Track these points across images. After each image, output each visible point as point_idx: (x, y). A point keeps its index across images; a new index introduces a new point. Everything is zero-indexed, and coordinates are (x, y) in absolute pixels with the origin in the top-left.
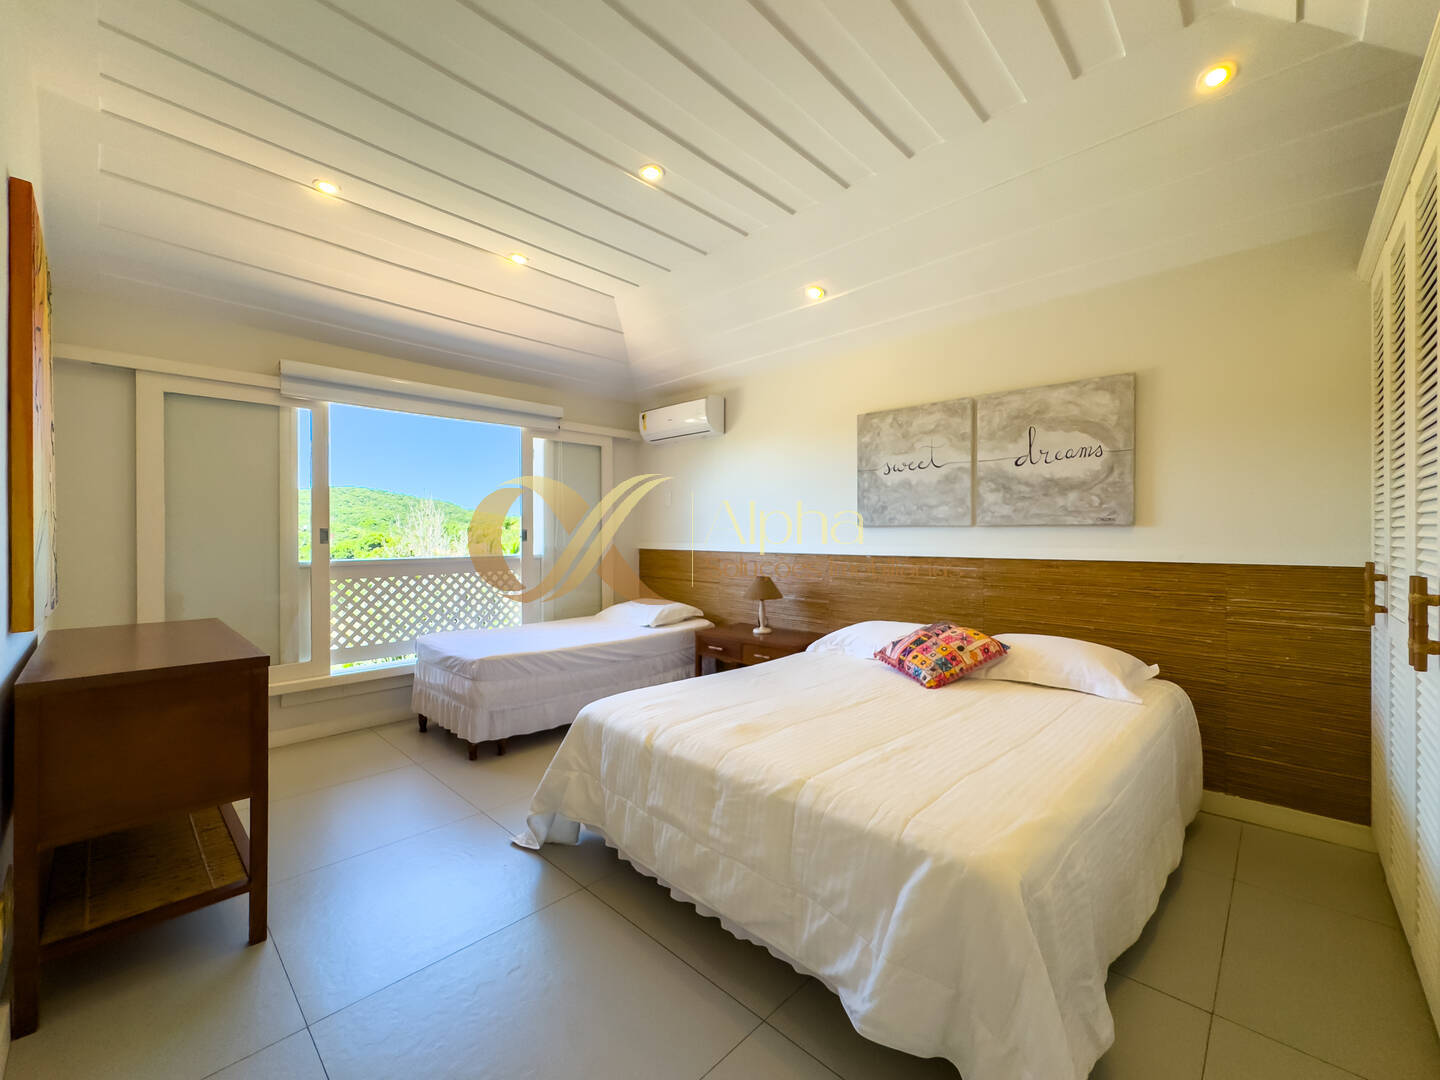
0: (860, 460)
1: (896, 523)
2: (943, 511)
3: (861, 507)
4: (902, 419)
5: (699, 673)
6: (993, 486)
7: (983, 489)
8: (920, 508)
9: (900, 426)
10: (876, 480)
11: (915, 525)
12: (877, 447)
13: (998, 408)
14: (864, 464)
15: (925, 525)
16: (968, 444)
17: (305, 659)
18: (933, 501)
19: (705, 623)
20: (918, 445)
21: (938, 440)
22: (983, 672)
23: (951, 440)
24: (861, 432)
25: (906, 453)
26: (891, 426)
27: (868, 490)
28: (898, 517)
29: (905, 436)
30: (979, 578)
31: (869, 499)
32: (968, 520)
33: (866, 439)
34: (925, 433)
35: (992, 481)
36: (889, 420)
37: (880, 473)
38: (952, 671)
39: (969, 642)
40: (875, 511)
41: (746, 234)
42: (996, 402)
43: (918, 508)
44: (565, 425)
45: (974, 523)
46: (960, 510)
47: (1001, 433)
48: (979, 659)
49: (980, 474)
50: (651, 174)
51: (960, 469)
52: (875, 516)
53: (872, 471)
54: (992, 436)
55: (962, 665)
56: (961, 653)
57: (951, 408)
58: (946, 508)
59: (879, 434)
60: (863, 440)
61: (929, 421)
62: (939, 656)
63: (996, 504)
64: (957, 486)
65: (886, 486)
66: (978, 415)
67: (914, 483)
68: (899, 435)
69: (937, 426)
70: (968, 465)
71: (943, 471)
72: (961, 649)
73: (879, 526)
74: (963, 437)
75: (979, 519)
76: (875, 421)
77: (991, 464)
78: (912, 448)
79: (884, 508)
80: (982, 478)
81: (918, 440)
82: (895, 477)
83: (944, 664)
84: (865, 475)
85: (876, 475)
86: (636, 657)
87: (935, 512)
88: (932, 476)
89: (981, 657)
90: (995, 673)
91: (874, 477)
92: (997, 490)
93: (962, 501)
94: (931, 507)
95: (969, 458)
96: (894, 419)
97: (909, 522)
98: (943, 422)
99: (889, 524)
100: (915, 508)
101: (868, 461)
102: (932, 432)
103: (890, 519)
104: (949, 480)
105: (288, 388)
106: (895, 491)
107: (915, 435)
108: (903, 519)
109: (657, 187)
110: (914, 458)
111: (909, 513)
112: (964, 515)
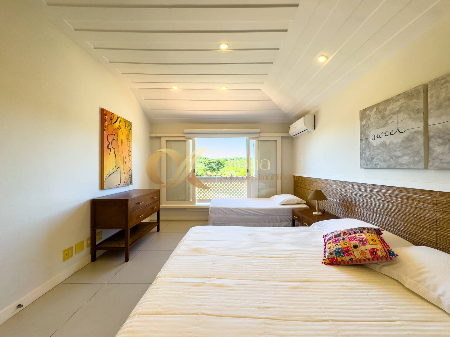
0: (361, 134)
1: (379, 167)
2: (405, 160)
3: (362, 158)
4: (381, 108)
5: (293, 225)
6: (440, 141)
7: (433, 144)
8: (391, 158)
9: (380, 112)
10: (368, 144)
11: (389, 168)
12: (369, 126)
13: (444, 86)
14: (363, 135)
15: (394, 168)
16: (421, 115)
17: (191, 200)
18: (399, 154)
19: (305, 206)
20: (390, 122)
21: (401, 116)
22: (378, 266)
23: (409, 115)
24: (361, 119)
25: (383, 127)
26: (376, 113)
27: (364, 150)
28: (379, 163)
29: (383, 117)
30: (433, 204)
31: (365, 153)
32: (422, 165)
33: (364, 122)
34: (394, 113)
35: (440, 137)
36: (374, 110)
37: (370, 140)
38: (343, 258)
39: (364, 244)
40: (368, 160)
41: (278, 49)
42: (444, 81)
43: (390, 158)
44: (261, 135)
45: (426, 167)
46: (416, 159)
47: (447, 103)
48: (367, 257)
49: (431, 134)
50: (224, 47)
51: (416, 132)
52: (368, 163)
53: (367, 139)
54: (439, 106)
55: (352, 257)
56: (354, 249)
57: (409, 95)
58: (407, 158)
59: (369, 119)
60: (362, 123)
61: (395, 106)
62: (340, 247)
63: (442, 153)
64: (414, 143)
65: (373, 147)
66: (429, 95)
67: (388, 143)
68: (379, 117)
69: (401, 108)
70: (421, 129)
71: (405, 135)
72: (356, 247)
73: (371, 168)
74: (418, 111)
75: (430, 164)
76: (368, 112)
77: (440, 126)
78: (386, 124)
79: (373, 158)
80: (432, 137)
81: (390, 119)
82: (378, 142)
83: (339, 252)
84: (364, 142)
85: (368, 140)
86: (268, 215)
87: (400, 160)
88: (398, 139)
89: (369, 256)
90: (386, 270)
91: (368, 142)
92: (444, 144)
93: (418, 153)
94: (398, 157)
95: (422, 124)
96: (377, 109)
97: (385, 166)
98: (405, 105)
99: (375, 167)
100: (389, 158)
101: (364, 134)
102: (398, 112)
103: (376, 164)
104: (409, 139)
105: (187, 136)
106: (378, 149)
107: (388, 116)
108: (382, 164)
109: (229, 50)
110: (387, 129)
111: (385, 161)
112: (419, 162)
